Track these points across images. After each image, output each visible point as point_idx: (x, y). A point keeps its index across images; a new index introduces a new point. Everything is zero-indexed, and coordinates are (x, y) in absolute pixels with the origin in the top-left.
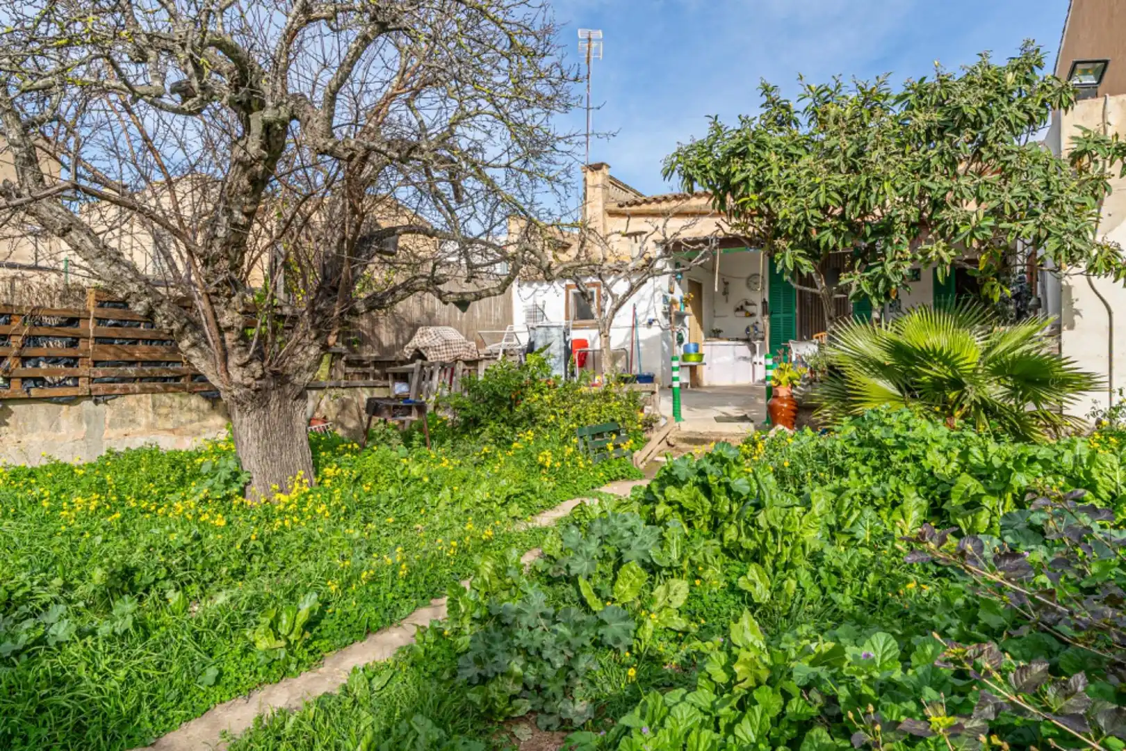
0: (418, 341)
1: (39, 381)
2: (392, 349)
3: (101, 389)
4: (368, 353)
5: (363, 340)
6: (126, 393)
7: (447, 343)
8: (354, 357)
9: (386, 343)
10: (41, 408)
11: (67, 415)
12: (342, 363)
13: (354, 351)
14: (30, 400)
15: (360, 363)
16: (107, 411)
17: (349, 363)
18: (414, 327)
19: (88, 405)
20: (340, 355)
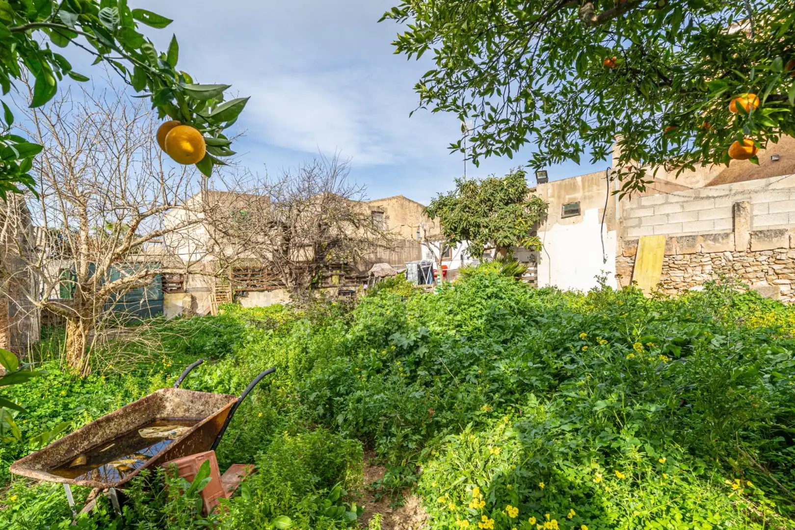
0: (374, 269)
1: (255, 286)
2: (364, 272)
3: (269, 288)
4: (353, 274)
5: (351, 270)
6: (276, 289)
7: (382, 270)
8: (348, 276)
9: (361, 270)
10: (255, 293)
11: (262, 294)
12: (343, 278)
13: (348, 274)
14: (252, 291)
15: (351, 278)
16: (271, 294)
17: (346, 278)
18: (373, 264)
19: (266, 292)
20: (343, 276)
